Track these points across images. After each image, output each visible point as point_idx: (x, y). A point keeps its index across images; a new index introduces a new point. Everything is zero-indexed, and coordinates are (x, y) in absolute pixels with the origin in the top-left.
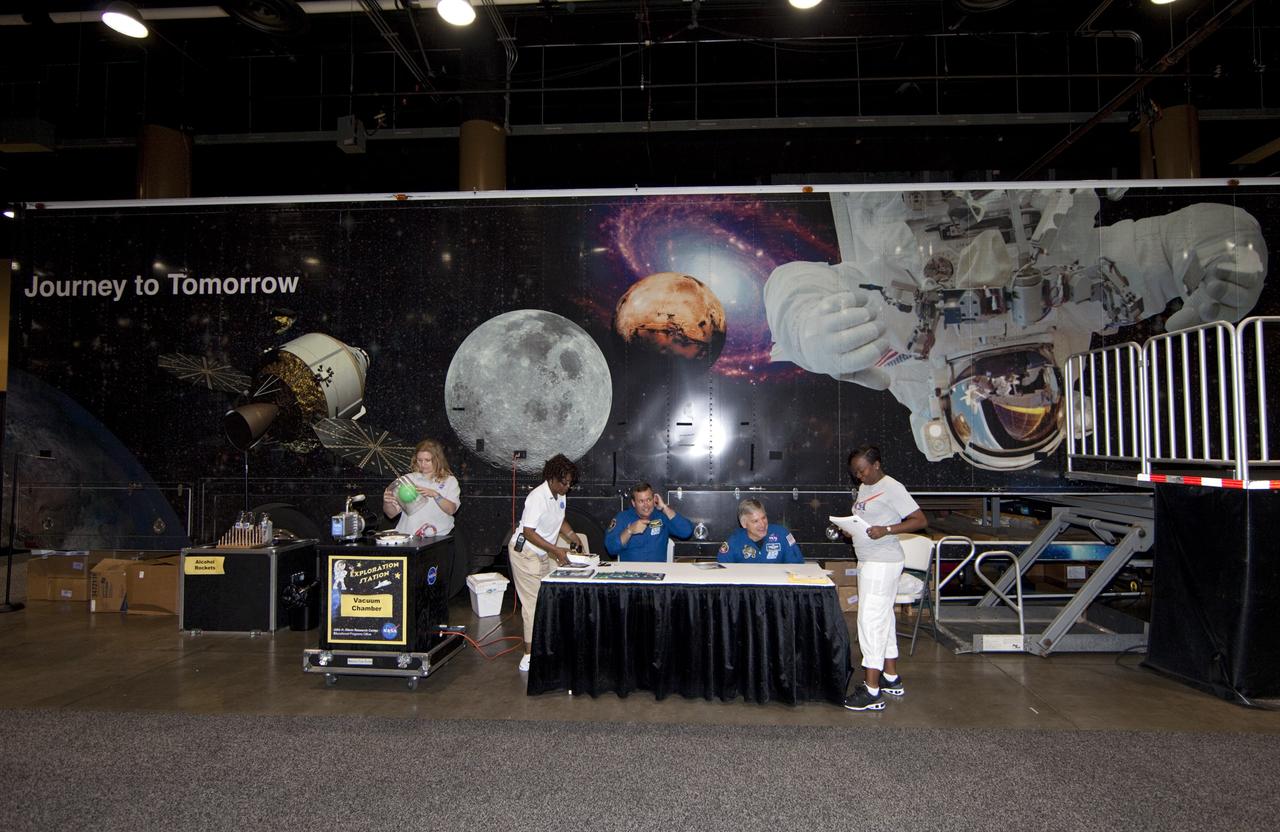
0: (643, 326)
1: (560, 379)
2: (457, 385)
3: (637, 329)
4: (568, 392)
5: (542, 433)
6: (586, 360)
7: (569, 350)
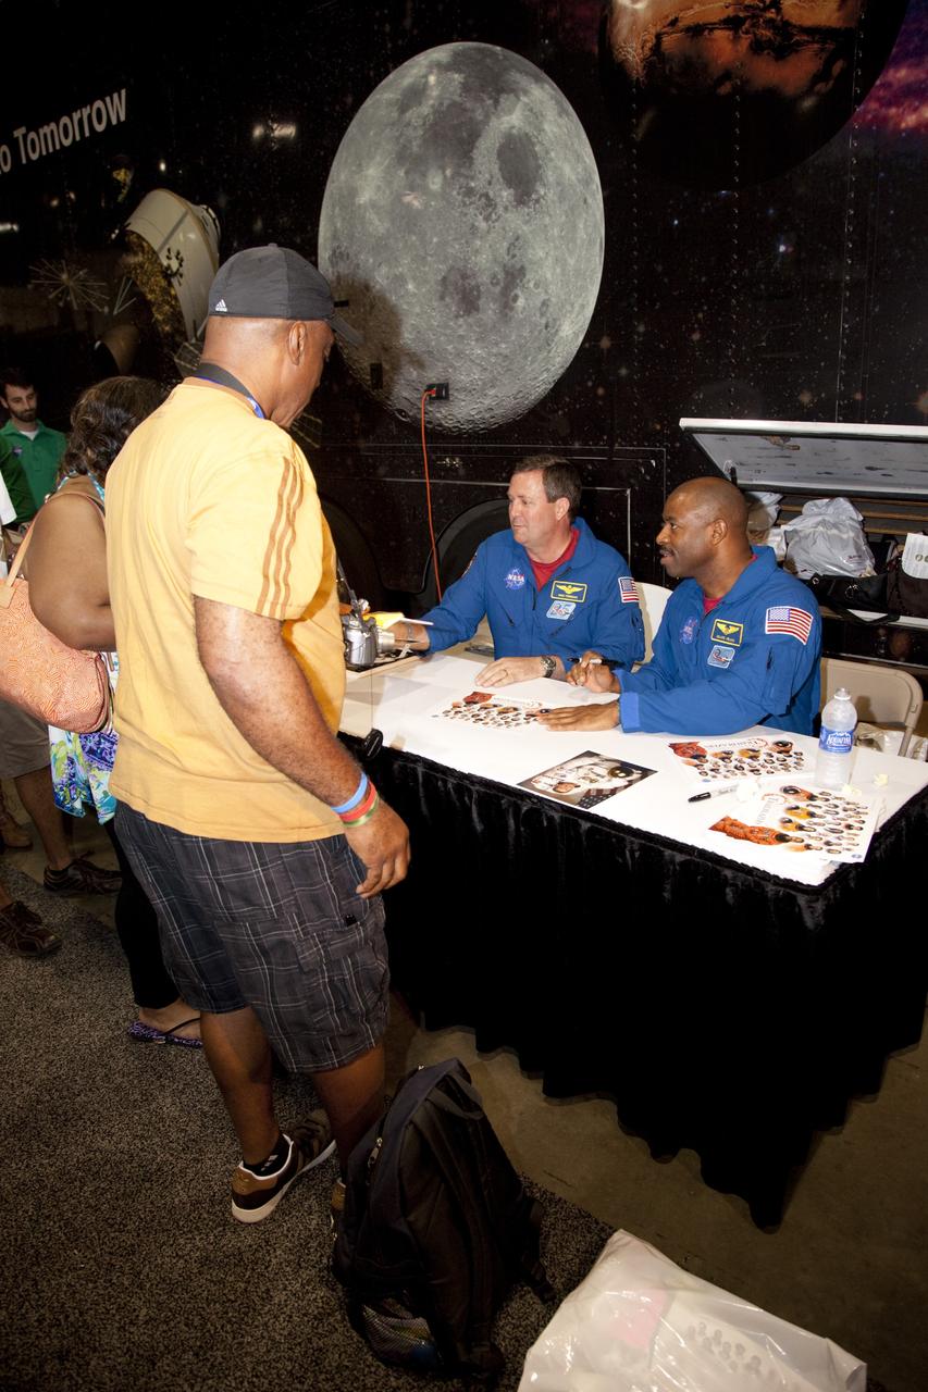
0: (674, 23)
1: (500, 210)
3: (659, 37)
4: (517, 239)
5: (473, 343)
6: (547, 153)
7: (514, 131)
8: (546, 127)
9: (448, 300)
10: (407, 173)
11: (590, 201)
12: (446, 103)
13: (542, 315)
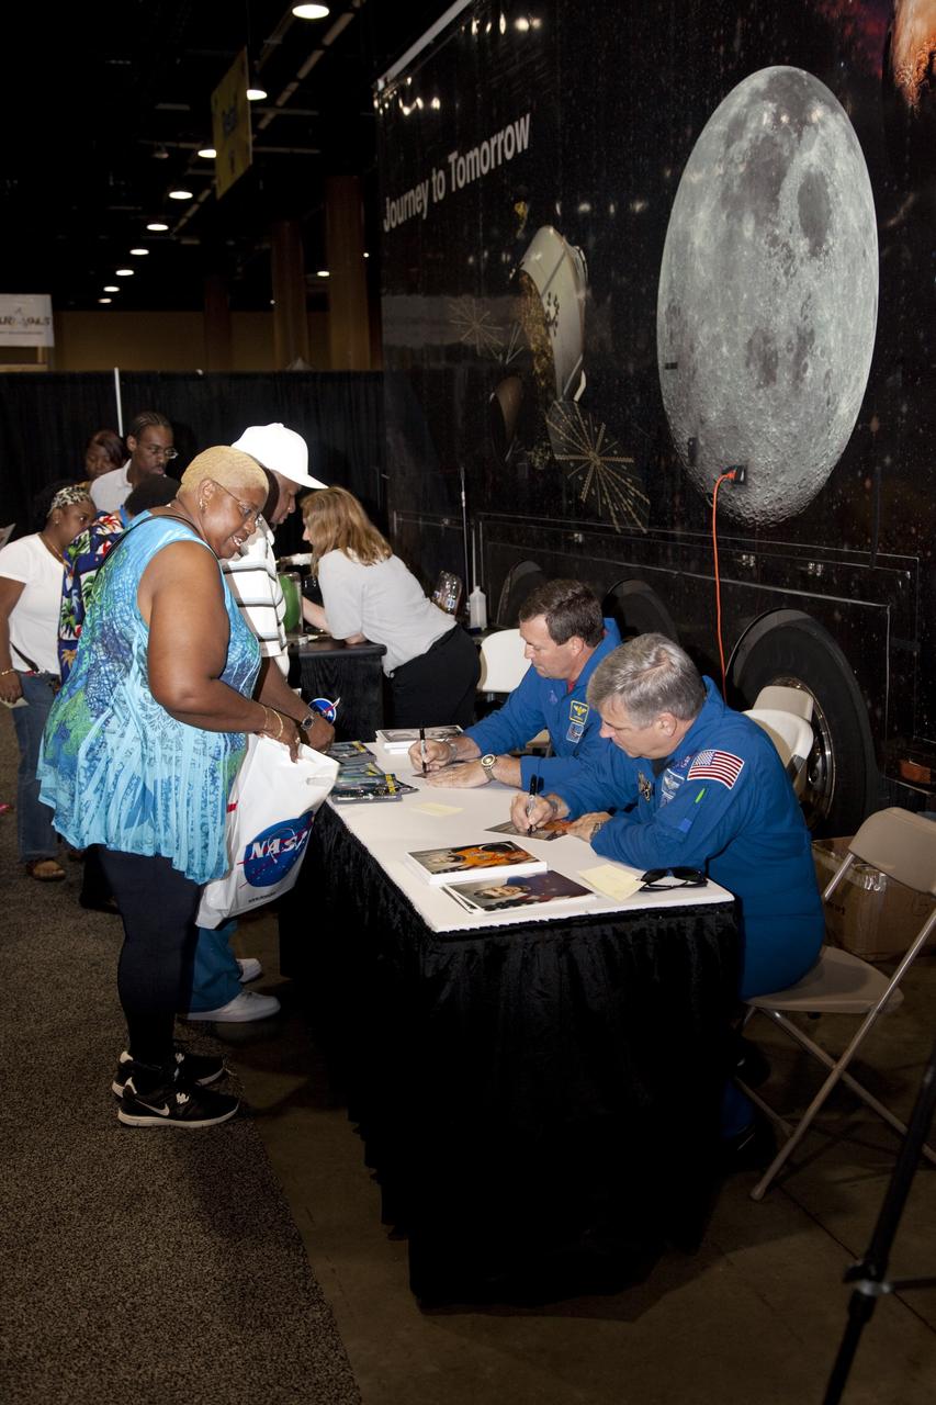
2: (669, 305)
3: (931, 56)
4: (809, 297)
5: (769, 419)
8: (837, 166)
9: (752, 367)
10: (728, 217)
11: (868, 253)
12: (762, 136)
13: (826, 388)
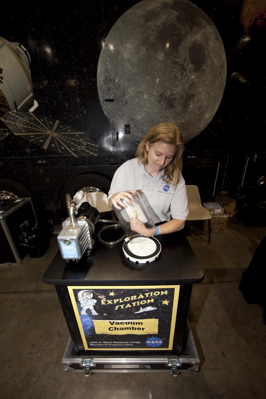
0: (262, 16)
1: (188, 72)
2: (106, 78)
3: (256, 19)
4: (193, 83)
5: (171, 119)
6: (209, 53)
7: (197, 42)
8: (210, 43)
9: (162, 102)
10: (147, 49)
11: (222, 74)
12: (169, 23)
13: (199, 111)
